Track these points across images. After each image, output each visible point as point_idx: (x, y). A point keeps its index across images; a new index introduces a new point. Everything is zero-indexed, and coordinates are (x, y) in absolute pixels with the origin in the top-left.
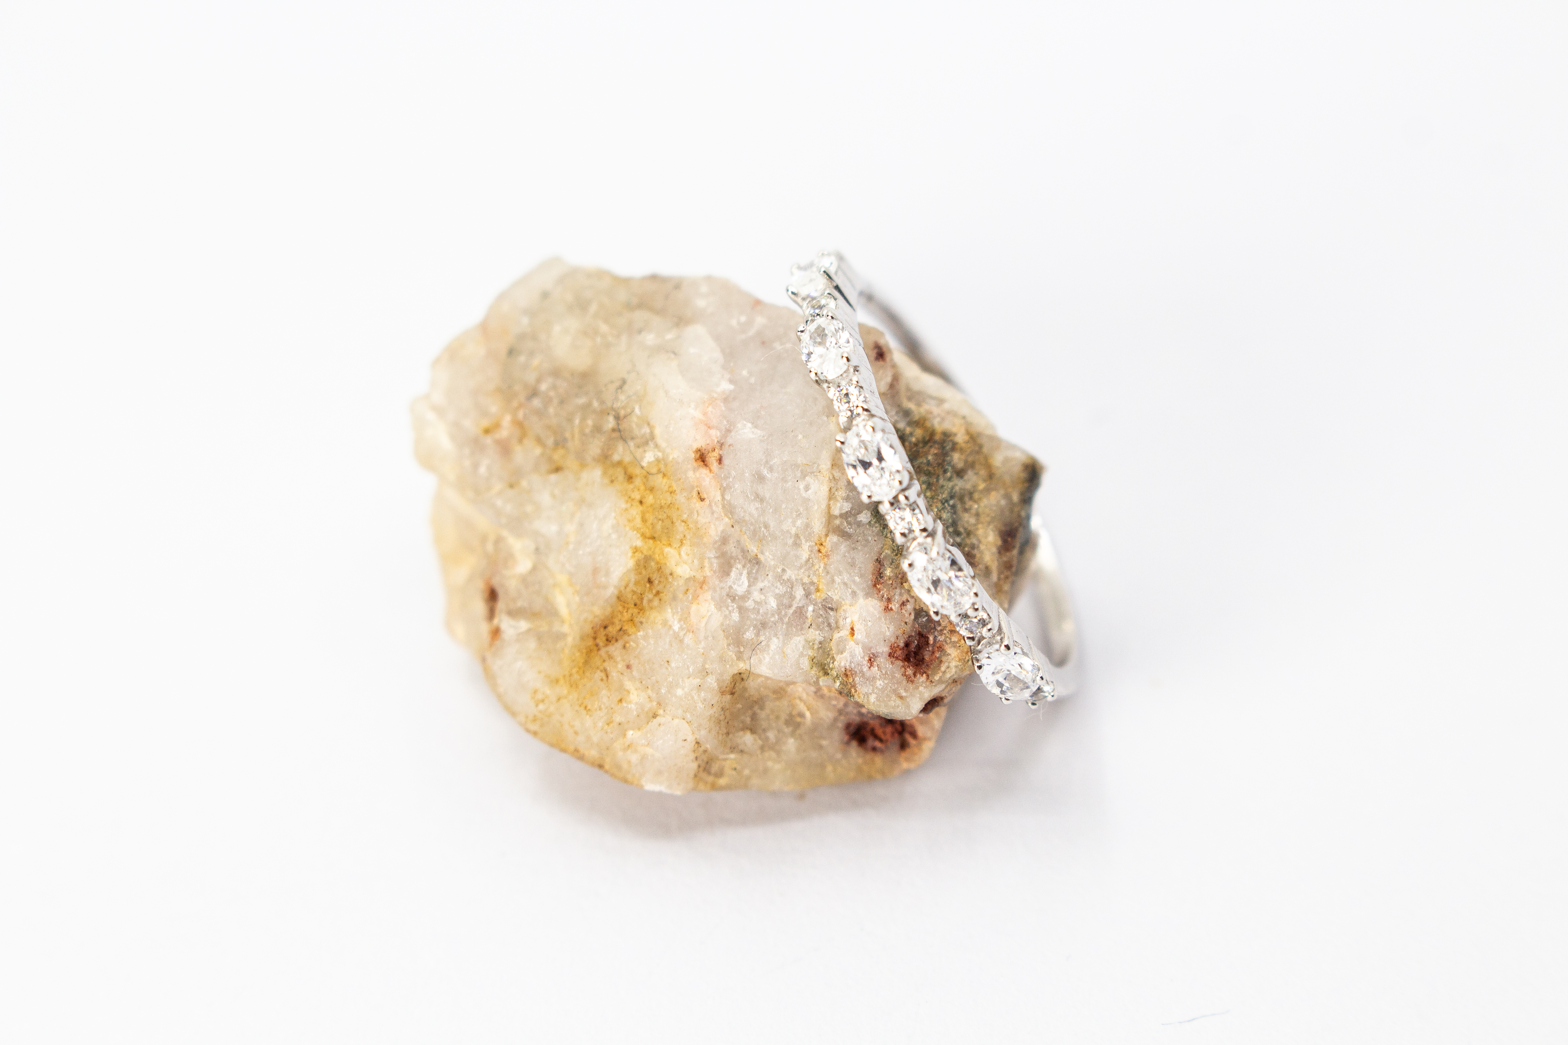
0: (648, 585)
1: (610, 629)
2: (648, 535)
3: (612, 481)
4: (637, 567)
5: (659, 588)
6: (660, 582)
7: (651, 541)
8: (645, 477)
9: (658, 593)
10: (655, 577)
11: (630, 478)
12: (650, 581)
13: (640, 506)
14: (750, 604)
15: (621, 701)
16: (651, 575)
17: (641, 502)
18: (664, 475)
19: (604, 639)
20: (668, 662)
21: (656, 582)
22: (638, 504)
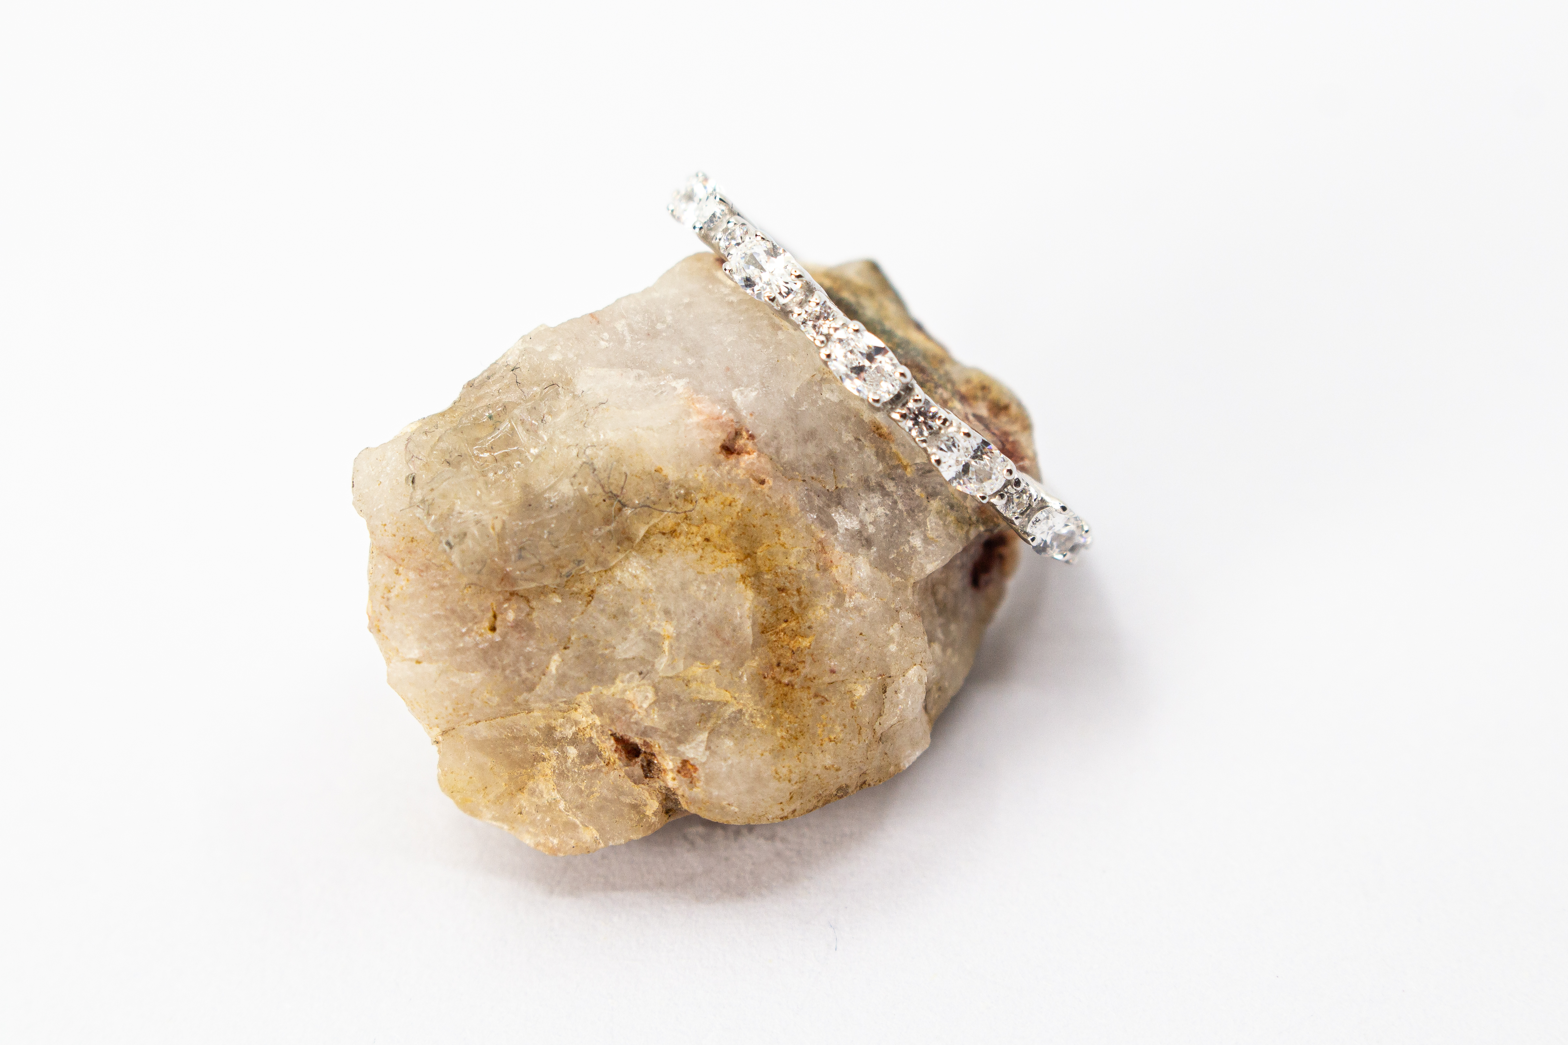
0: (784, 594)
1: (783, 661)
2: (742, 557)
3: (661, 551)
4: (758, 591)
5: (795, 586)
6: (790, 582)
7: (749, 559)
8: (686, 518)
9: (798, 591)
10: (781, 582)
11: (673, 533)
12: (781, 590)
13: (708, 543)
14: (871, 529)
15: (852, 705)
16: (777, 585)
17: (707, 540)
18: (706, 499)
19: (788, 673)
20: (861, 634)
21: (788, 584)
22: (706, 543)
